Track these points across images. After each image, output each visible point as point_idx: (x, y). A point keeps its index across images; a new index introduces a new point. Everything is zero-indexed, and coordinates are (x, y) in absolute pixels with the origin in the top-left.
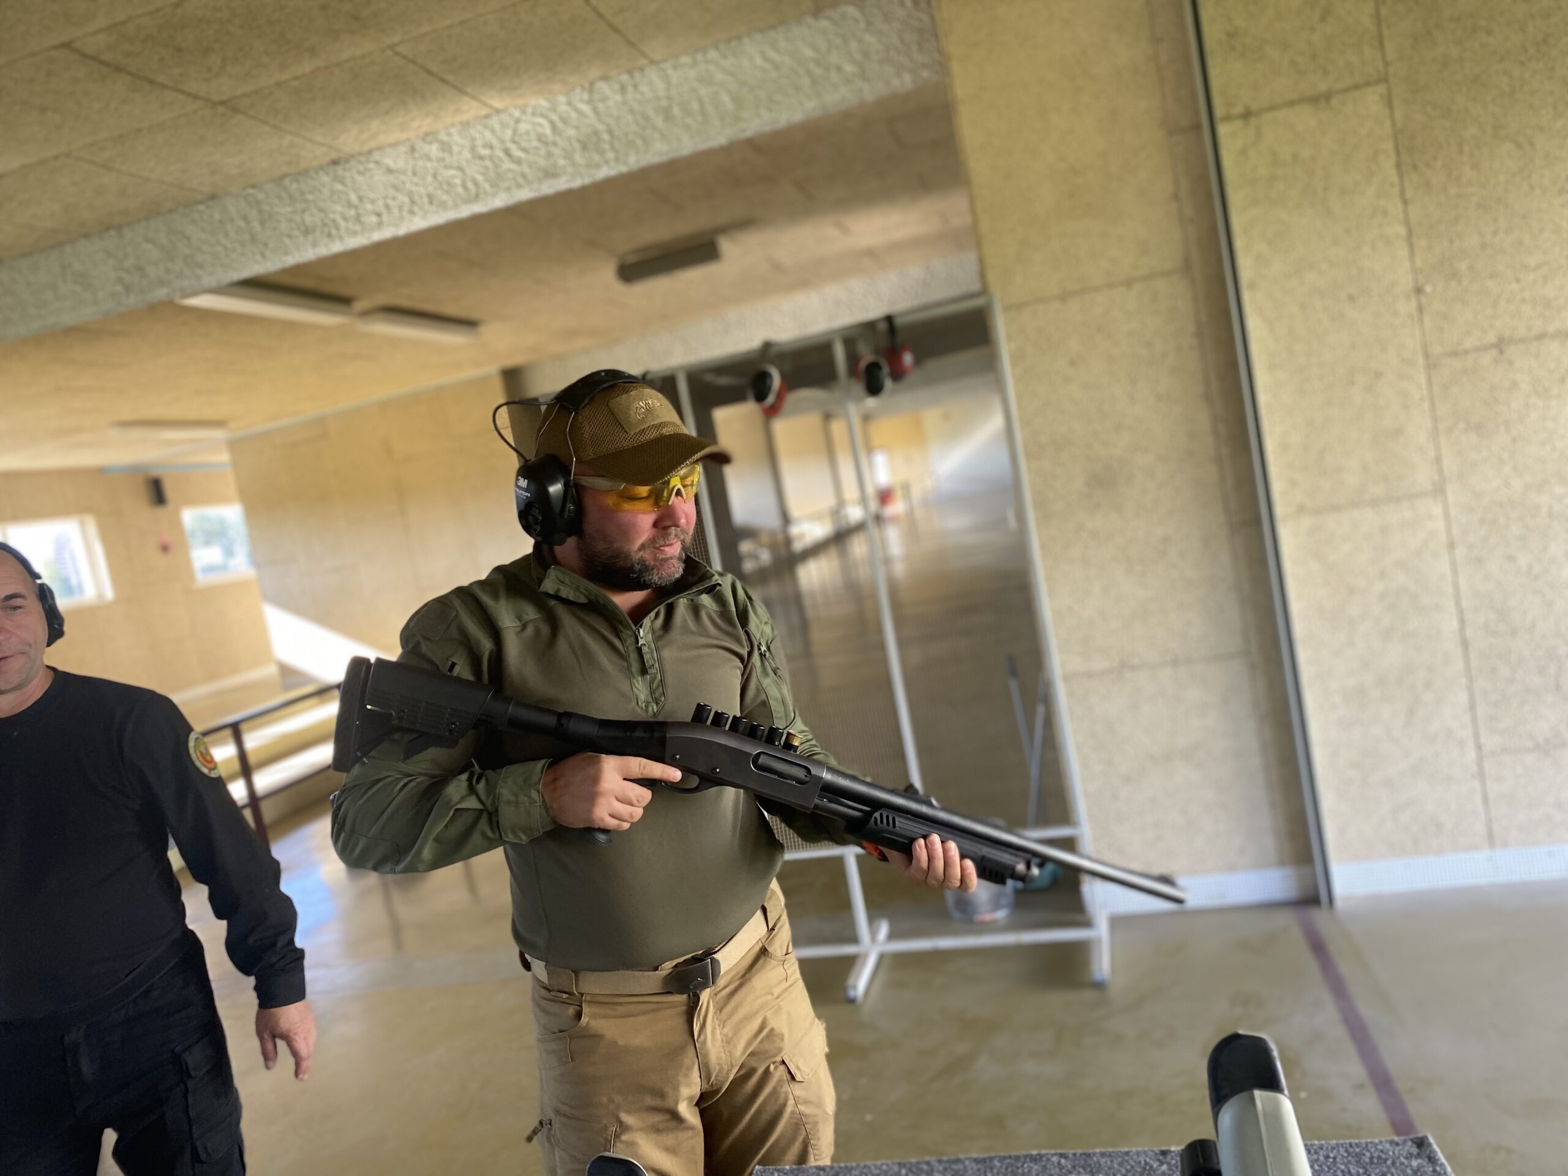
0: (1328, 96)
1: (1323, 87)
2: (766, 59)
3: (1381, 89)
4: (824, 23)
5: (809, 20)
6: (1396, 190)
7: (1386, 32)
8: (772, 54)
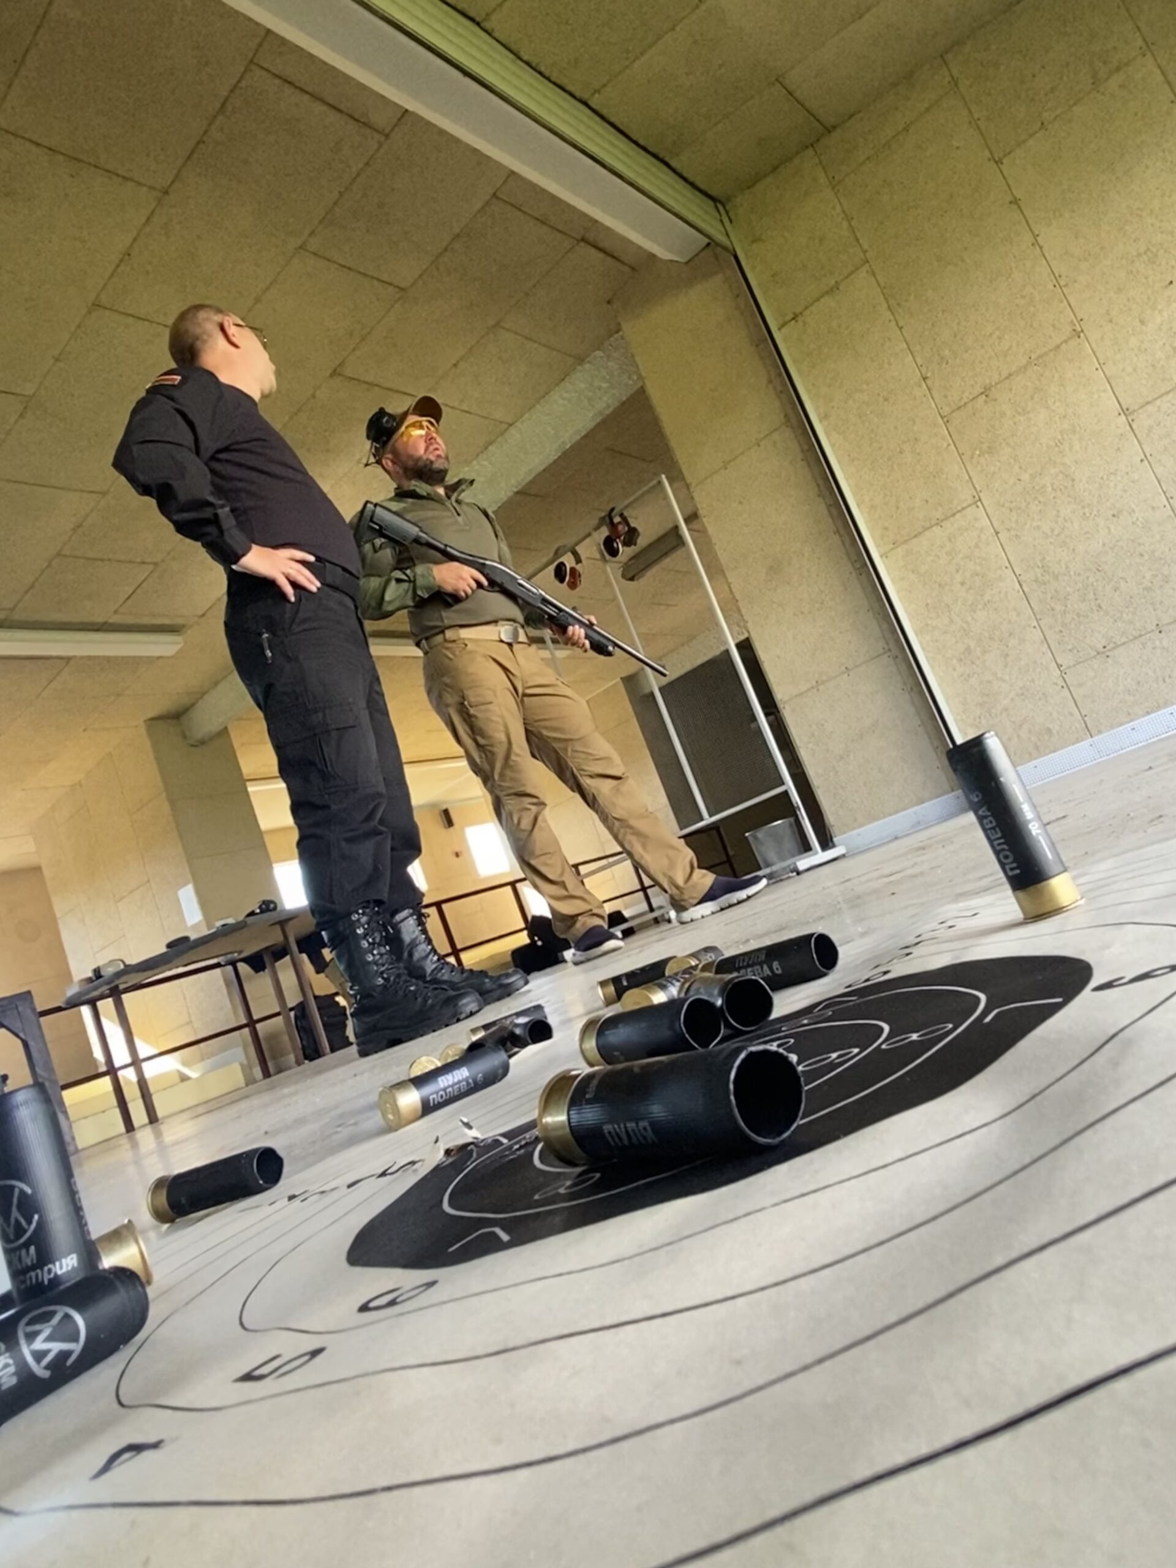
0: (837, 286)
1: (833, 282)
2: (564, 399)
3: (866, 267)
4: (587, 366)
5: (579, 368)
6: (893, 323)
7: (858, 235)
8: (565, 395)
